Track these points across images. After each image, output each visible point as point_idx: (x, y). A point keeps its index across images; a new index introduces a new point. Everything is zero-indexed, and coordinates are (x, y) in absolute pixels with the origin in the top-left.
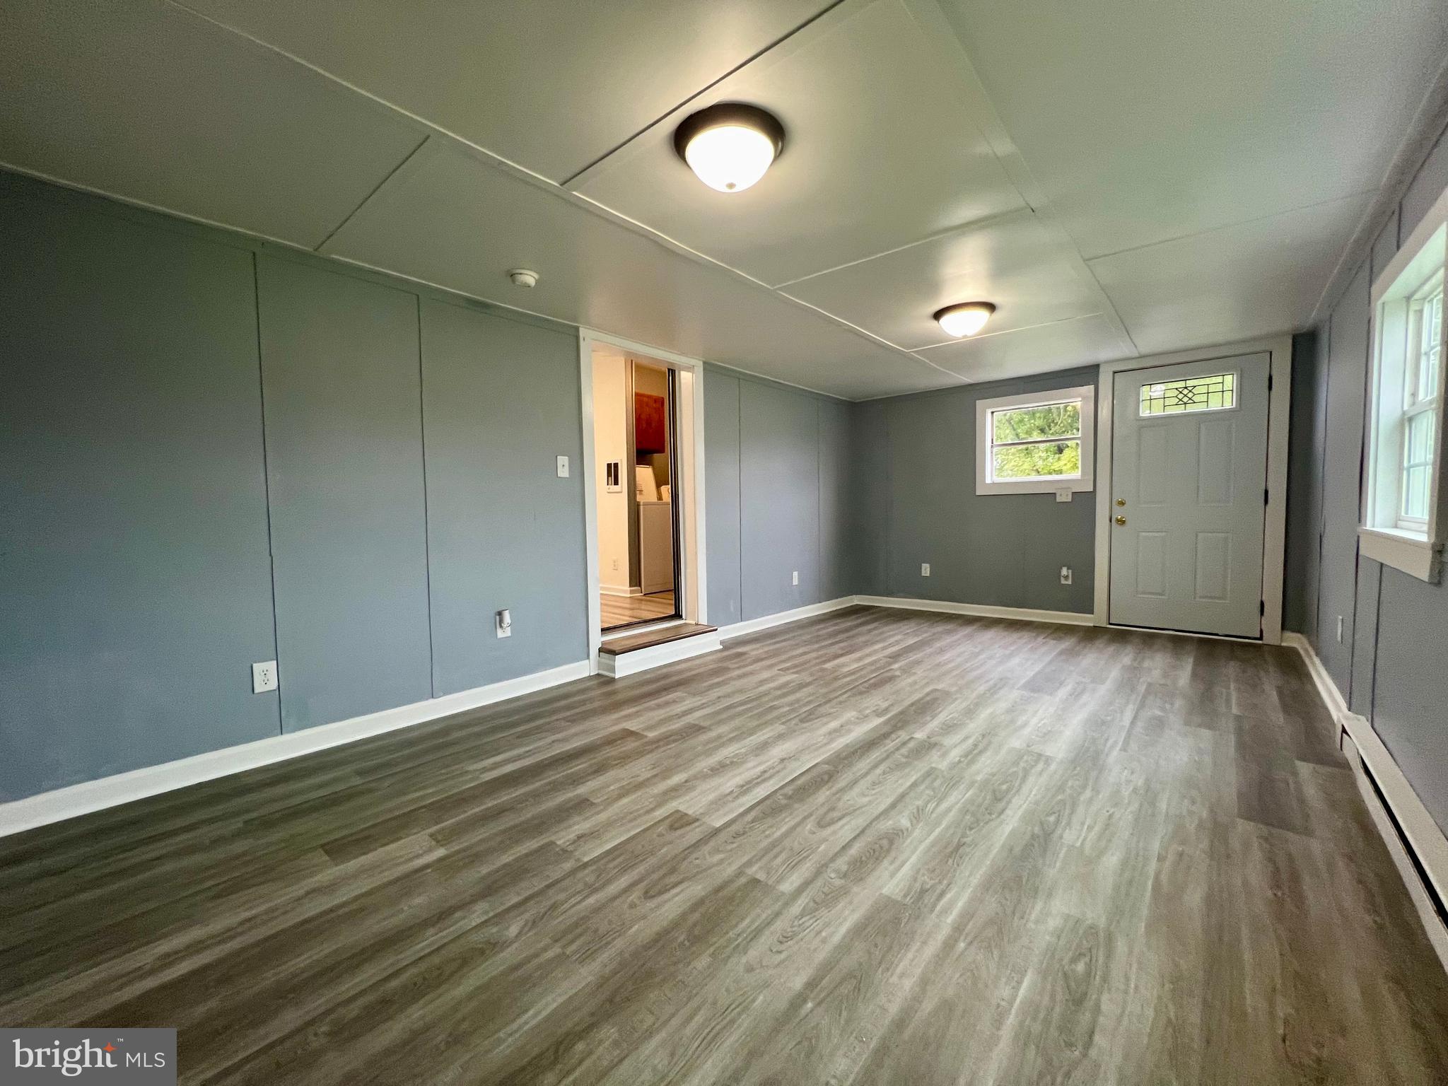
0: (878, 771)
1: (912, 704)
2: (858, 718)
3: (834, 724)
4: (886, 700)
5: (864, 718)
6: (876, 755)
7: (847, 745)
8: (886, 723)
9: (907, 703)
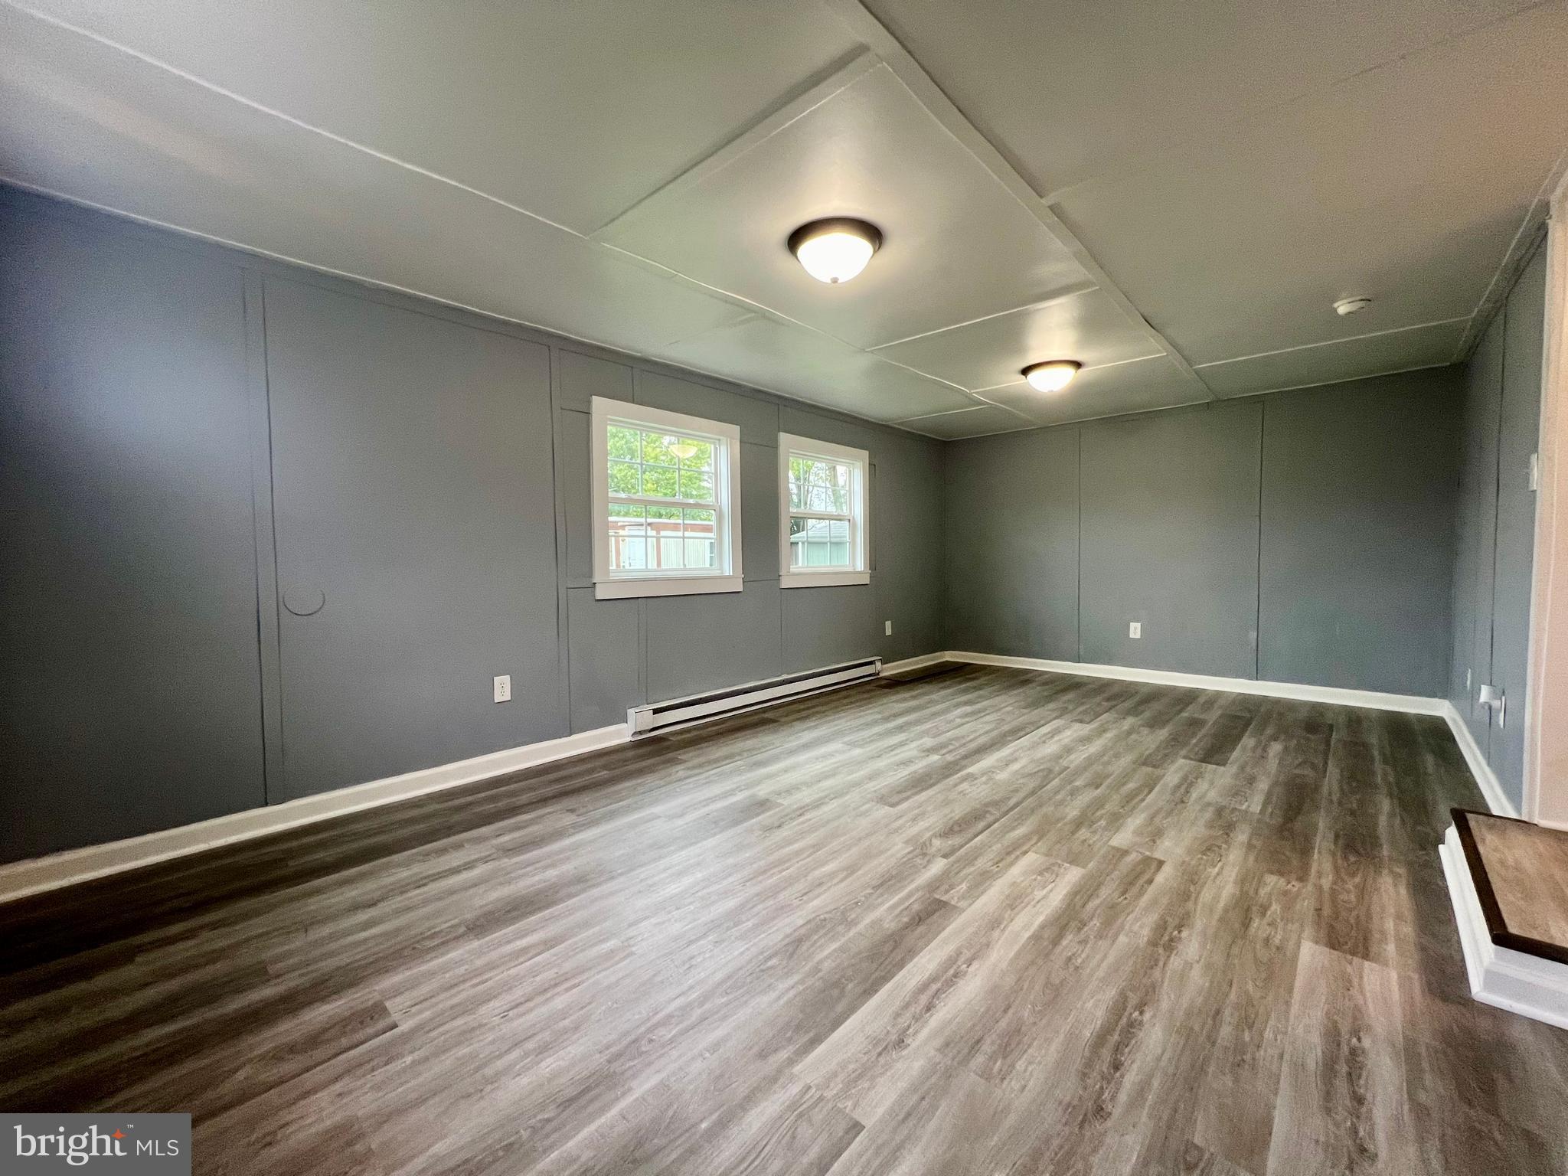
0: (972, 737)
1: (932, 786)
2: (993, 772)
3: (1016, 767)
4: (962, 792)
5: (988, 772)
6: (973, 746)
7: (998, 750)
8: (965, 767)
9: (936, 788)
